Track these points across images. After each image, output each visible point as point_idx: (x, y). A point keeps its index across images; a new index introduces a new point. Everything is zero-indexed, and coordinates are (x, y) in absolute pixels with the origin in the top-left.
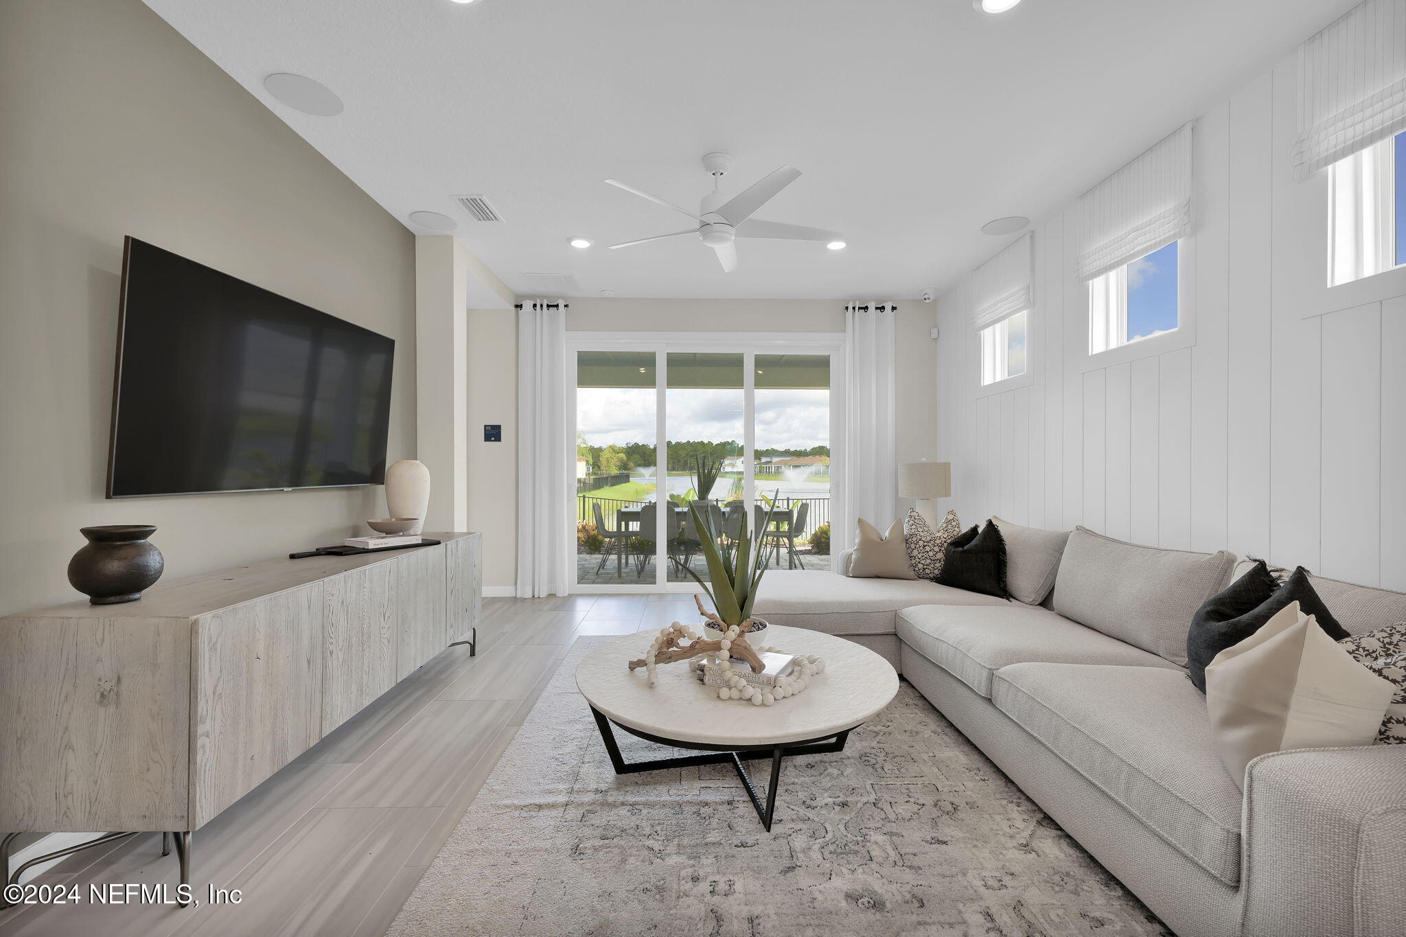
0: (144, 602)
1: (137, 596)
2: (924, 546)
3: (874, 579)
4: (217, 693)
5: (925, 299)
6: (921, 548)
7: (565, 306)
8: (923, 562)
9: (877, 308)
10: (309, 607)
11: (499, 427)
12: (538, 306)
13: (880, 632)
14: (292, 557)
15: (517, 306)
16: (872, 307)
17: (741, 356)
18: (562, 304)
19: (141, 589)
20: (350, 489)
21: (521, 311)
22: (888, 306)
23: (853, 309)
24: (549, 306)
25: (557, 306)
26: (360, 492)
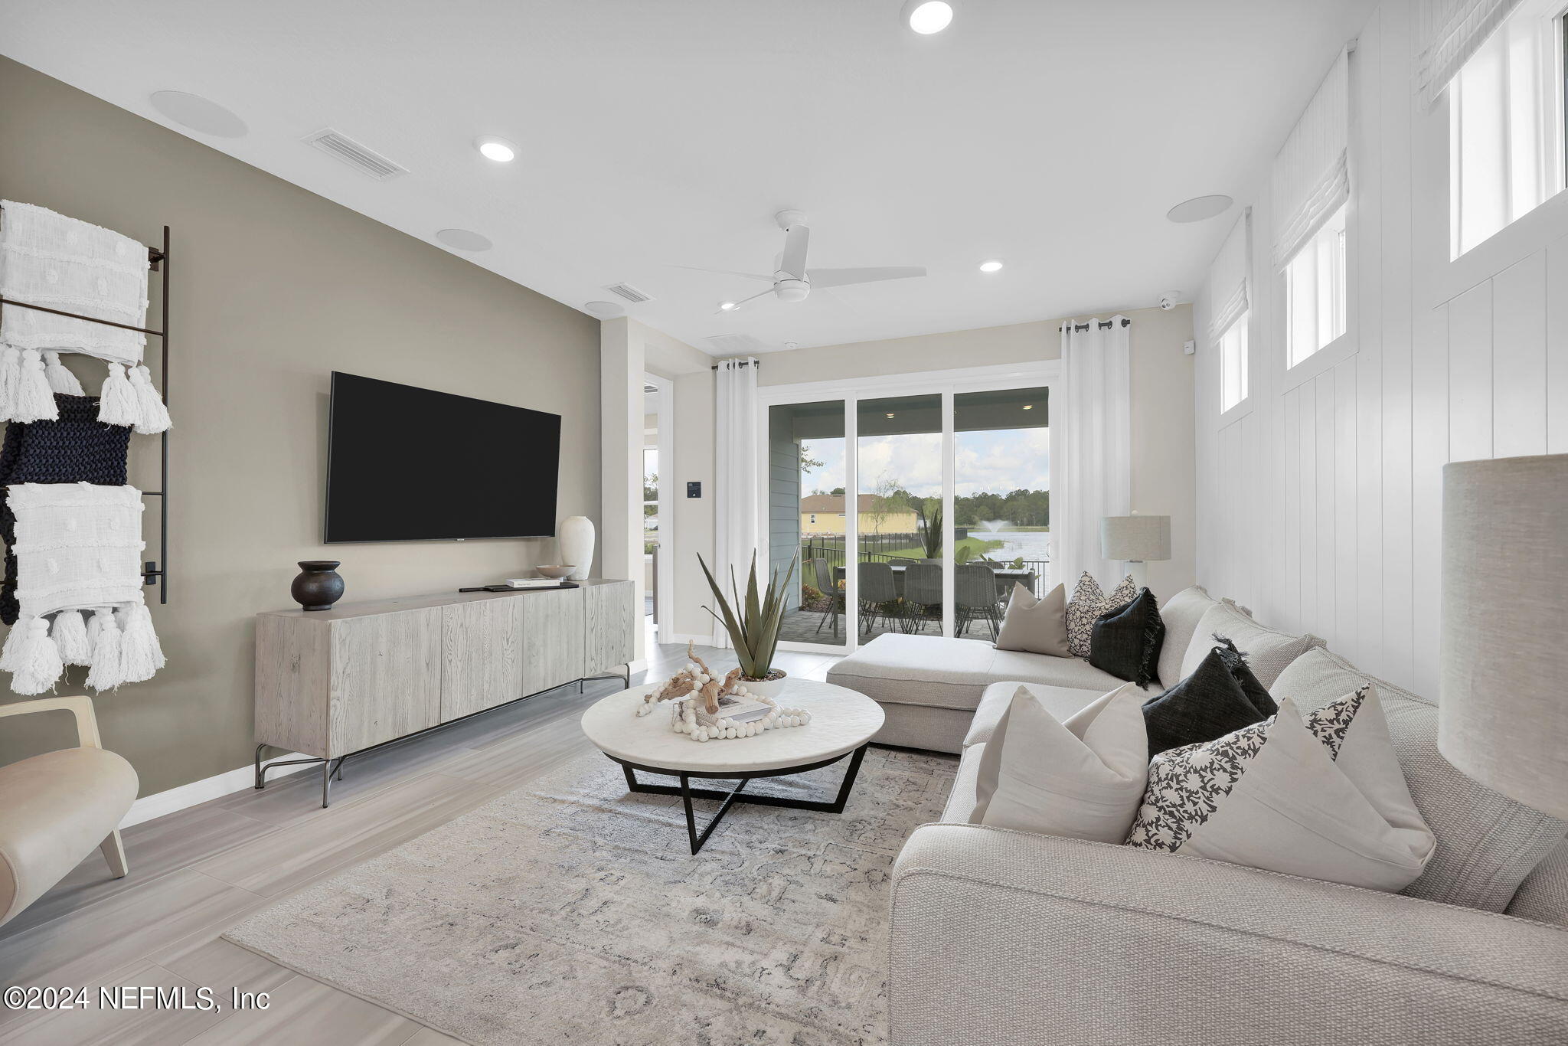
0: (333, 611)
1: (328, 607)
2: (1081, 618)
3: (1016, 653)
4: (346, 673)
5: (1164, 307)
6: (1078, 620)
7: (755, 363)
8: (1079, 637)
9: (1101, 325)
10: (428, 625)
11: (699, 484)
12: (731, 365)
13: (965, 707)
14: (461, 590)
15: (713, 368)
16: (1094, 324)
17: (939, 397)
18: (751, 361)
19: (330, 603)
20: (529, 540)
21: (718, 372)
22: (1117, 321)
23: (1068, 329)
24: (741, 365)
25: (747, 364)
26: (539, 543)
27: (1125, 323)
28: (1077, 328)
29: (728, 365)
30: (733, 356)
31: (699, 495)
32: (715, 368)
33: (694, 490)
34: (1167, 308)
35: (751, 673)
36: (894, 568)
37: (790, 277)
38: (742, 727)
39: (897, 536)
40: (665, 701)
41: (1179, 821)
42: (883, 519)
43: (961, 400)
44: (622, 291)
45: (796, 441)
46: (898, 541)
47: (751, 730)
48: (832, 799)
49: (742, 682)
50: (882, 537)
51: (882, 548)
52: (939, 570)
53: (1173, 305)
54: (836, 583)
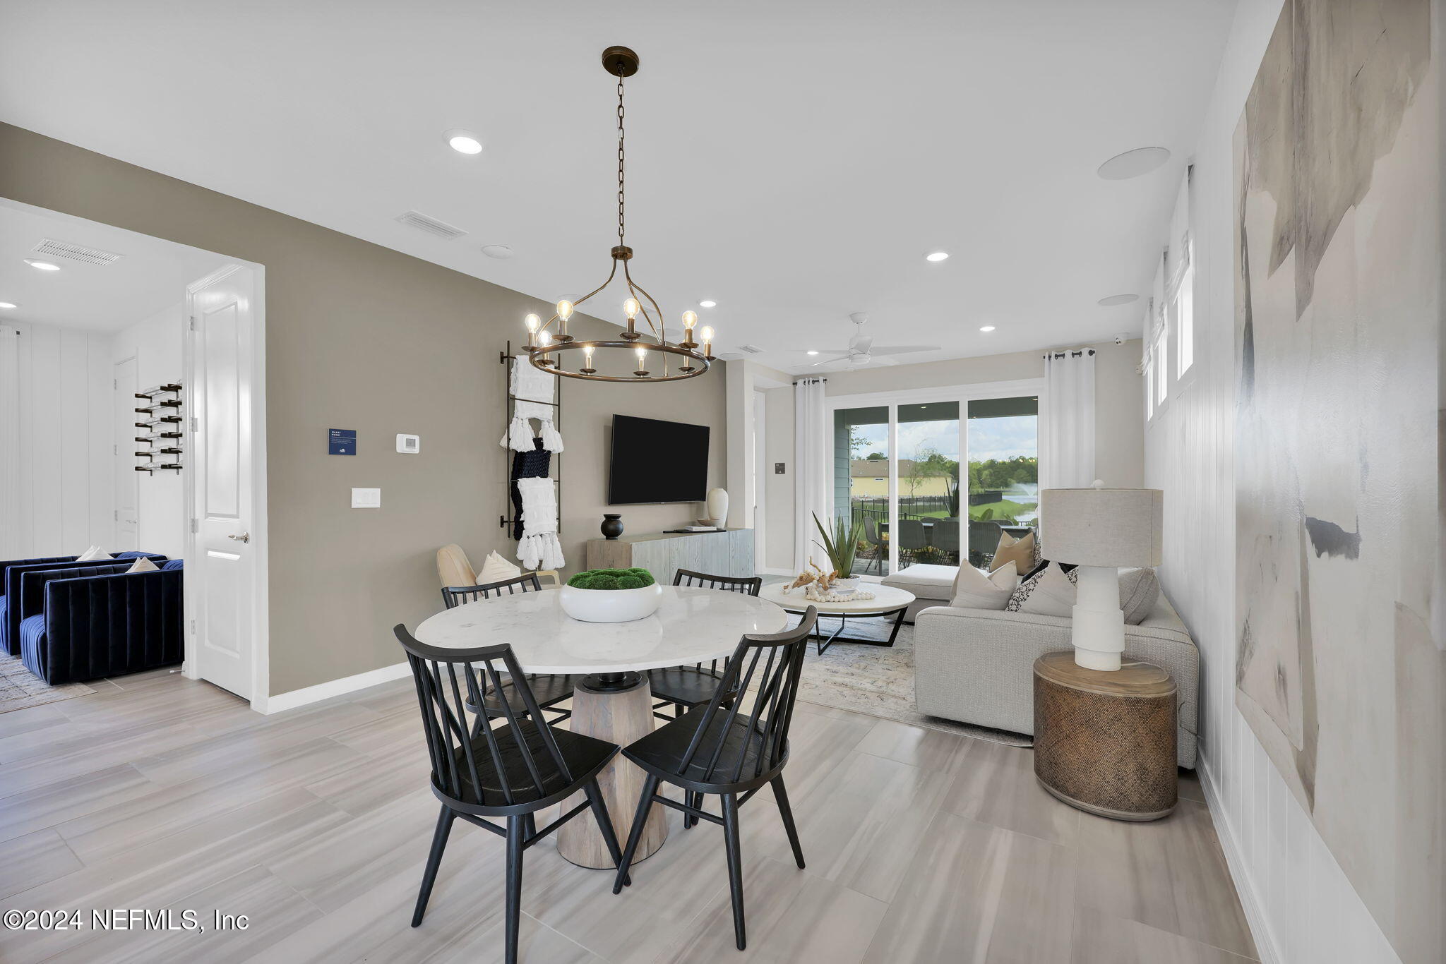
0: (617, 540)
1: (615, 537)
5: (1117, 342)
7: (824, 380)
9: (1073, 354)
10: (665, 548)
11: (784, 464)
12: (807, 382)
14: (664, 532)
15: (794, 384)
16: (1068, 353)
17: (957, 403)
18: (821, 379)
19: (617, 535)
20: (691, 503)
21: (797, 387)
22: (1085, 352)
23: (1050, 357)
24: (813, 382)
25: (818, 381)
26: (695, 505)
27: (1091, 353)
28: (1057, 356)
29: (805, 382)
30: (808, 376)
31: (783, 472)
32: (795, 384)
33: (780, 469)
34: (1119, 344)
35: (841, 575)
36: (924, 524)
37: (859, 352)
38: (842, 597)
39: (932, 499)
40: (796, 589)
41: (1018, 602)
42: (919, 483)
43: (972, 405)
44: (746, 348)
45: (847, 427)
46: (932, 503)
47: (846, 598)
48: (887, 640)
49: (837, 579)
50: (917, 500)
51: (917, 510)
52: (956, 526)
53: (1123, 342)
54: (880, 535)
